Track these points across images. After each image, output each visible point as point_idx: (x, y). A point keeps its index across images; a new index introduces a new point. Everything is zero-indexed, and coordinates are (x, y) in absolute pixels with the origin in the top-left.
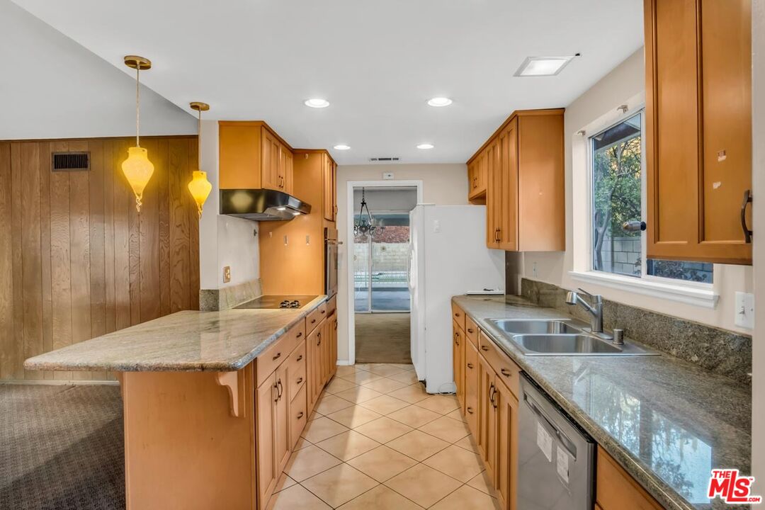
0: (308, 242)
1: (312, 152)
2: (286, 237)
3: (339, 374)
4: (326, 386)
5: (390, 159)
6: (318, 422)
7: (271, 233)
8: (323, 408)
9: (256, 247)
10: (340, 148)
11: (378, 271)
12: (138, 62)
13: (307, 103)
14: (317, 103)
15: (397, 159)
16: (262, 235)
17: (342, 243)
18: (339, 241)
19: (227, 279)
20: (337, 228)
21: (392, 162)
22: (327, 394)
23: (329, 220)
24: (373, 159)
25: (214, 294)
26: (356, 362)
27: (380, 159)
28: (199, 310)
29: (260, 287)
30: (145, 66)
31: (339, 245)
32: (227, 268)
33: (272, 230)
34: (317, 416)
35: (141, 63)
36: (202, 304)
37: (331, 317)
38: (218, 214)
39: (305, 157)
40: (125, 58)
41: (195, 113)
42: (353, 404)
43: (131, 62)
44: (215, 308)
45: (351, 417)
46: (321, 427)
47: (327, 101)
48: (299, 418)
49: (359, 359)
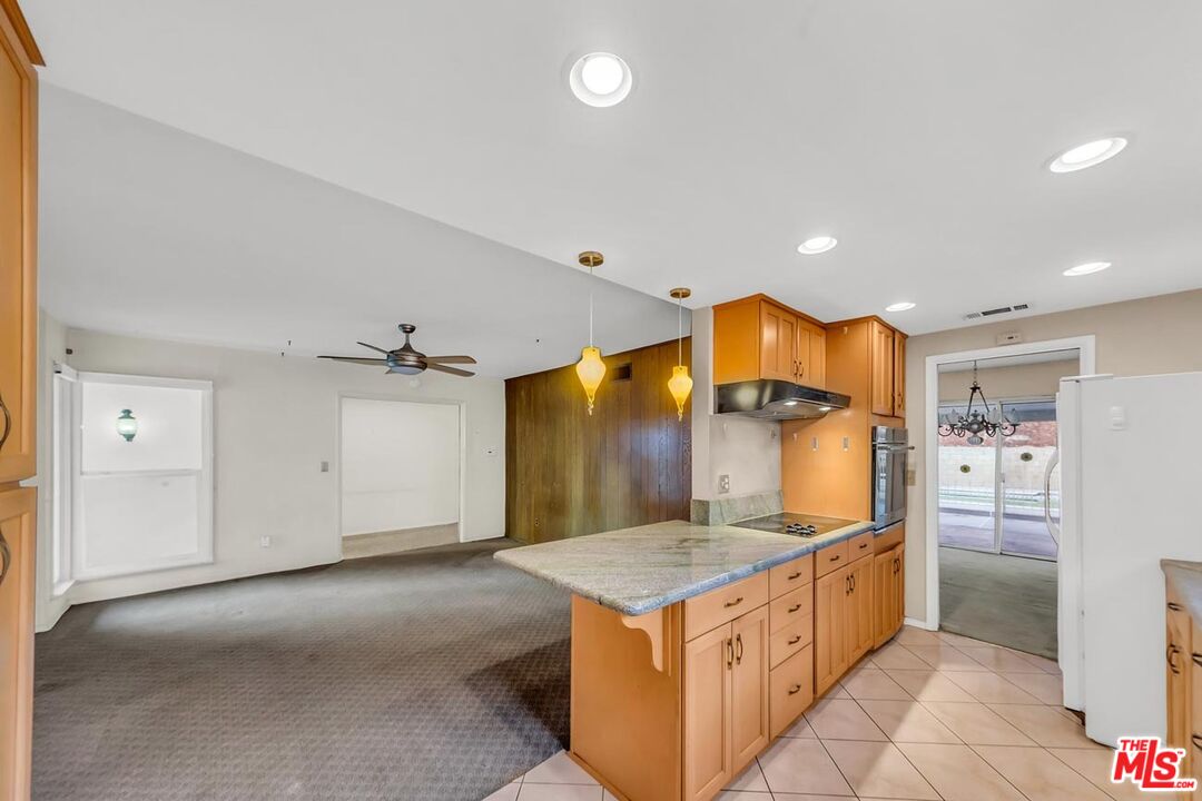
0: (846, 447)
1: (854, 323)
2: (815, 439)
3: (903, 638)
4: (871, 652)
5: (1009, 310)
6: (838, 706)
7: (795, 435)
8: (855, 685)
9: (775, 452)
10: (898, 310)
11: (1036, 489)
12: (591, 258)
13: (801, 249)
14: (818, 244)
15: (1026, 306)
16: (784, 438)
17: (913, 448)
18: (910, 444)
19: (724, 490)
20: (907, 427)
21: (1014, 315)
22: (870, 665)
23: (886, 416)
24: (970, 316)
25: (705, 505)
26: (941, 628)
27: (985, 314)
28: (689, 521)
29: (781, 502)
30: (598, 262)
31: (910, 451)
32: (723, 478)
33: (796, 431)
34: (843, 694)
35: (594, 258)
36: (693, 516)
37: (881, 556)
38: (712, 413)
39: (843, 331)
40: (581, 255)
41: (676, 301)
42: (910, 698)
43: (584, 260)
44: (705, 522)
45: (899, 719)
46: (840, 715)
47: (833, 236)
48: (791, 693)
49: (948, 625)
